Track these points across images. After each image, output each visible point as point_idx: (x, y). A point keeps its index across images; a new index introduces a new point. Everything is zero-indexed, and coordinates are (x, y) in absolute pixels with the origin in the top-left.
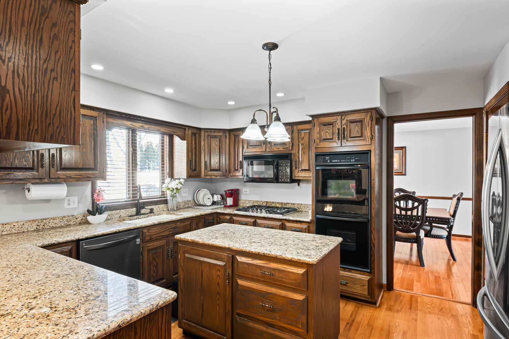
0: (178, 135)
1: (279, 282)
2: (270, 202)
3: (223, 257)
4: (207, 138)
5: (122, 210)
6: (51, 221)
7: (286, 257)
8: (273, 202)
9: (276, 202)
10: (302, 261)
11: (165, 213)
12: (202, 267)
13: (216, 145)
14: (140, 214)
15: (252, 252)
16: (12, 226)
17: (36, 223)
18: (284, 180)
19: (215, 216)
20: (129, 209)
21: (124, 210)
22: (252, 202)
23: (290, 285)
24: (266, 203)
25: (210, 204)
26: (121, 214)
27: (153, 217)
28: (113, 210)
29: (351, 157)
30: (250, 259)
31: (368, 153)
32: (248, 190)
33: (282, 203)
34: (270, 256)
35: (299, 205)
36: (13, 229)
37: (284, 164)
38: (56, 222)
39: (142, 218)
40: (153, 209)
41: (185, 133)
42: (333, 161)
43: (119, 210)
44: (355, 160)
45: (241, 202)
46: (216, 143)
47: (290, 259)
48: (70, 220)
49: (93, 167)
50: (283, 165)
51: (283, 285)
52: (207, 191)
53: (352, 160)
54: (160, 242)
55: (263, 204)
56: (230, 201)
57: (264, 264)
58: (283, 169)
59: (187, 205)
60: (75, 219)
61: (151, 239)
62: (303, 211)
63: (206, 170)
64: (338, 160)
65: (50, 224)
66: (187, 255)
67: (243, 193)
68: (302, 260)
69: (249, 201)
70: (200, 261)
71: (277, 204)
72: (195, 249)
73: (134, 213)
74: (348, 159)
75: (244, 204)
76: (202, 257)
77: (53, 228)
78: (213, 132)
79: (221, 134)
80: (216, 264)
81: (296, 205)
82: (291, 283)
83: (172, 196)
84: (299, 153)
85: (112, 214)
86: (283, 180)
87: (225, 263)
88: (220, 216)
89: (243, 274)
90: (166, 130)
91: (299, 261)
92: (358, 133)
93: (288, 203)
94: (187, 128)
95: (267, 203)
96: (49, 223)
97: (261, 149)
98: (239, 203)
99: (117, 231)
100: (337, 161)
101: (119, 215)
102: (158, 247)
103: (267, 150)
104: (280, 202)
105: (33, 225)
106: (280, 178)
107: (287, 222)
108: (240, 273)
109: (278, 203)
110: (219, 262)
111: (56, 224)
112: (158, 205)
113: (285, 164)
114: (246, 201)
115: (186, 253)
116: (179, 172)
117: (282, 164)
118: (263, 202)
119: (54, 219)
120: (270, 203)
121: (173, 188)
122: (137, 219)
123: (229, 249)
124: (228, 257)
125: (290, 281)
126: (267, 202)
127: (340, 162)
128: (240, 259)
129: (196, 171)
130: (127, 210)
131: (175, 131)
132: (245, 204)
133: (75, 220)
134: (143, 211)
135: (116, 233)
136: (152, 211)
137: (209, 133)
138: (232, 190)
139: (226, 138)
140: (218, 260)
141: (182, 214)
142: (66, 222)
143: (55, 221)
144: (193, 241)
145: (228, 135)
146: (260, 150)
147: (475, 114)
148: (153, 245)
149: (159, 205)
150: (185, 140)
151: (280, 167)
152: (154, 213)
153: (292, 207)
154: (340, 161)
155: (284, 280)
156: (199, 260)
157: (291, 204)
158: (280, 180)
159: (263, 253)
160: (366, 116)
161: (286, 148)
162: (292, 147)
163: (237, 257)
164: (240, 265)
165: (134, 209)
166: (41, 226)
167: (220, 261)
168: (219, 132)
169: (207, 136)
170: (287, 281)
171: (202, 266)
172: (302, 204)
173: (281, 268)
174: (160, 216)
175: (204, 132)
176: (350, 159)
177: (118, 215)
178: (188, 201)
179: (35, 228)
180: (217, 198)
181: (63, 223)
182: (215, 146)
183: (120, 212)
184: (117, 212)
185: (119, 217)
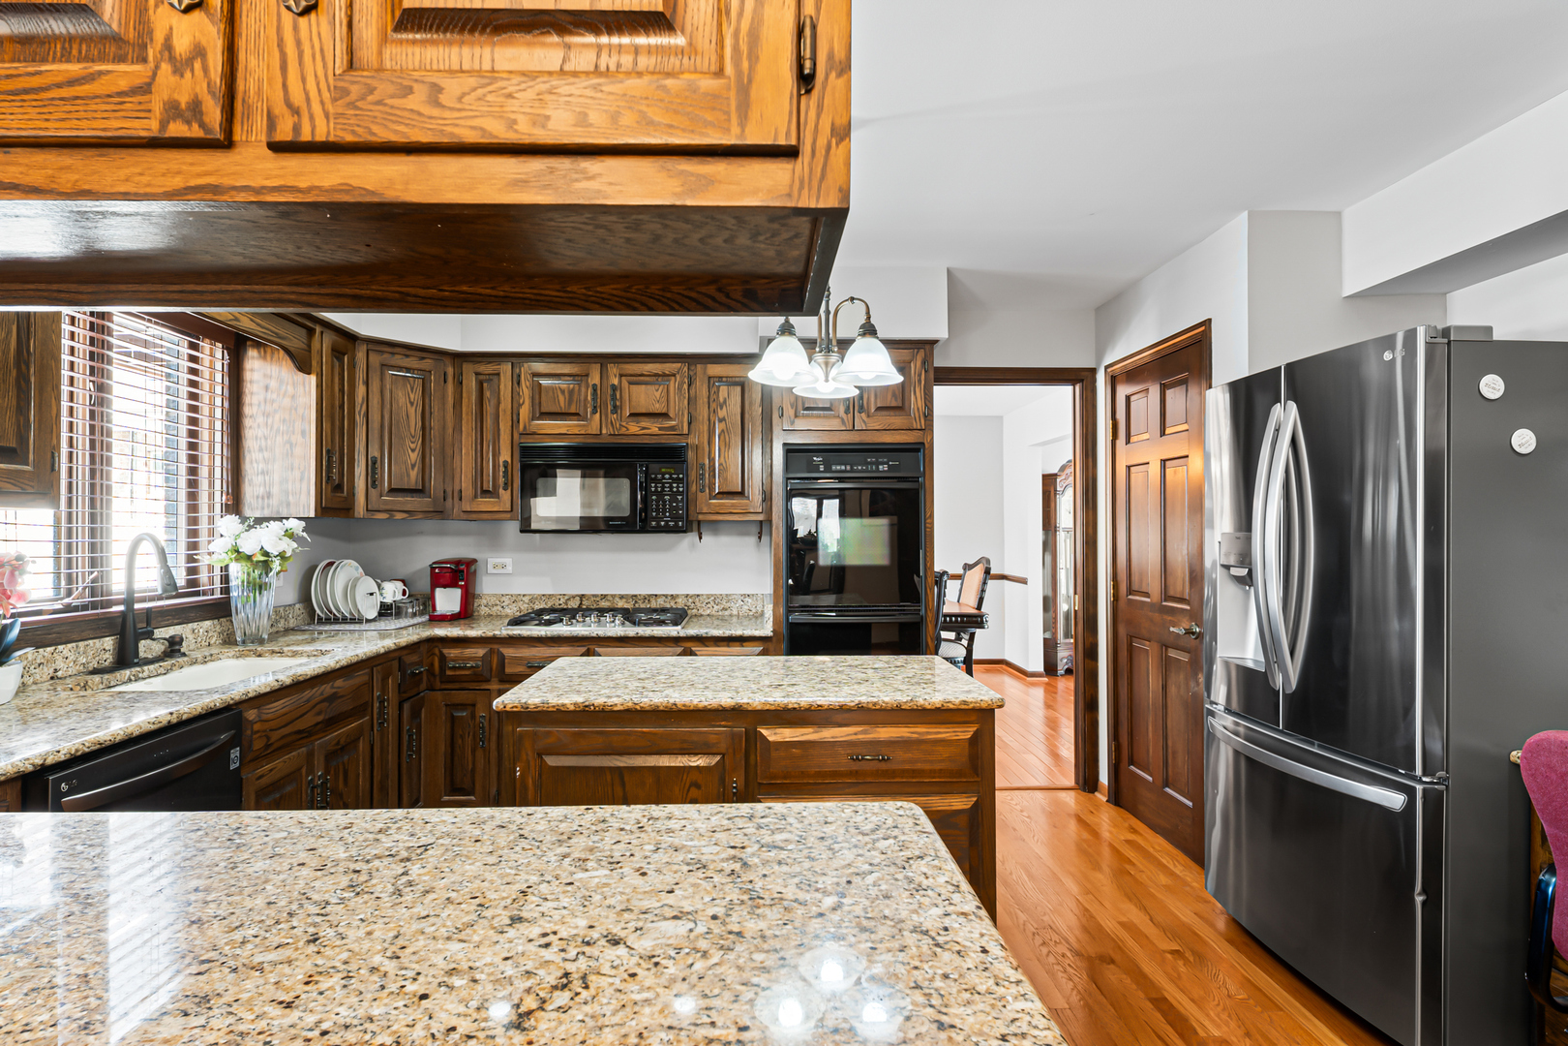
0: (292, 349)
1: (902, 777)
2: (594, 596)
3: (713, 738)
4: (379, 373)
5: (60, 647)
7: (927, 704)
8: (604, 597)
9: (613, 596)
10: (971, 706)
11: (230, 655)
12: (624, 790)
13: (412, 404)
14: (136, 661)
15: (819, 706)
18: (667, 522)
19: (424, 648)
20: (91, 642)
21: (69, 646)
22: (526, 599)
23: (934, 778)
24: (578, 598)
25: (375, 614)
26: (60, 664)
27: (188, 671)
29: (877, 460)
30: (811, 730)
31: (918, 450)
32: (508, 561)
33: (636, 596)
34: (878, 707)
35: (691, 597)
37: (667, 476)
40: (182, 640)
41: (309, 346)
42: (834, 468)
43: (50, 649)
44: (889, 466)
45: (484, 601)
46: (412, 396)
47: (939, 706)
49: (13, 444)
50: (665, 479)
51: (914, 780)
52: (357, 569)
53: (881, 467)
54: (289, 758)
55: (569, 603)
56: (448, 600)
57: (856, 734)
58: (663, 490)
59: (282, 621)
61: (267, 746)
62: (701, 615)
63: (373, 492)
64: (845, 465)
66: (552, 761)
67: (491, 570)
68: (971, 703)
69: (514, 598)
70: (619, 768)
71: (617, 599)
72: (592, 732)
73: (108, 658)
74: (871, 463)
75: (495, 608)
76: (621, 754)
78: (400, 357)
79: (427, 364)
80: (684, 767)
81: (679, 600)
82: (941, 770)
83: (255, 585)
84: (710, 442)
86: (663, 523)
87: (718, 758)
88: (445, 651)
89: (785, 778)
90: (258, 325)
91: (963, 707)
92: (896, 400)
93: (656, 595)
94: (318, 329)
95: (581, 600)
97: (584, 426)
98: (476, 605)
99: (174, 720)
100: (843, 467)
101: (51, 671)
102: (283, 778)
103: (604, 431)
104: (627, 595)
106: (654, 519)
107: (698, 644)
108: (775, 777)
109: (622, 597)
110: (696, 758)
112: (190, 625)
113: (671, 474)
114: (504, 599)
115: (548, 754)
116: (275, 490)
117: (659, 476)
118: (566, 598)
120: (592, 599)
121: (266, 554)
122: (130, 680)
123: (737, 712)
124: (733, 736)
125: (937, 766)
126: (582, 596)
127: (852, 471)
128: (772, 734)
129: (343, 492)
130: (81, 644)
131: (281, 332)
132: (499, 608)
134: (147, 648)
135: (169, 727)
136: (173, 648)
137: (386, 356)
138: (458, 562)
139: (445, 382)
140: (689, 754)
141: (324, 649)
144: (586, 706)
145: (450, 371)
146: (579, 429)
147: (1081, 381)
148: (271, 770)
149: (195, 625)
150: (309, 373)
151: (653, 485)
152: (184, 655)
153: (668, 606)
154: (852, 468)
155: (919, 766)
156: (610, 768)
157: (666, 596)
158: (654, 523)
159: (857, 702)
160: (913, 358)
161: (672, 428)
162: (690, 424)
163: (764, 732)
164: (774, 754)
165: (109, 642)
167: (696, 754)
168: (423, 358)
169: (378, 365)
170: (927, 767)
171: (623, 784)
172: (698, 596)
173: (909, 735)
174: (210, 665)
175: (368, 351)
176: (878, 464)
177: (48, 671)
178: (285, 606)
180: (392, 592)
182: (409, 405)
183: (55, 654)
184: (44, 657)
185: (49, 677)
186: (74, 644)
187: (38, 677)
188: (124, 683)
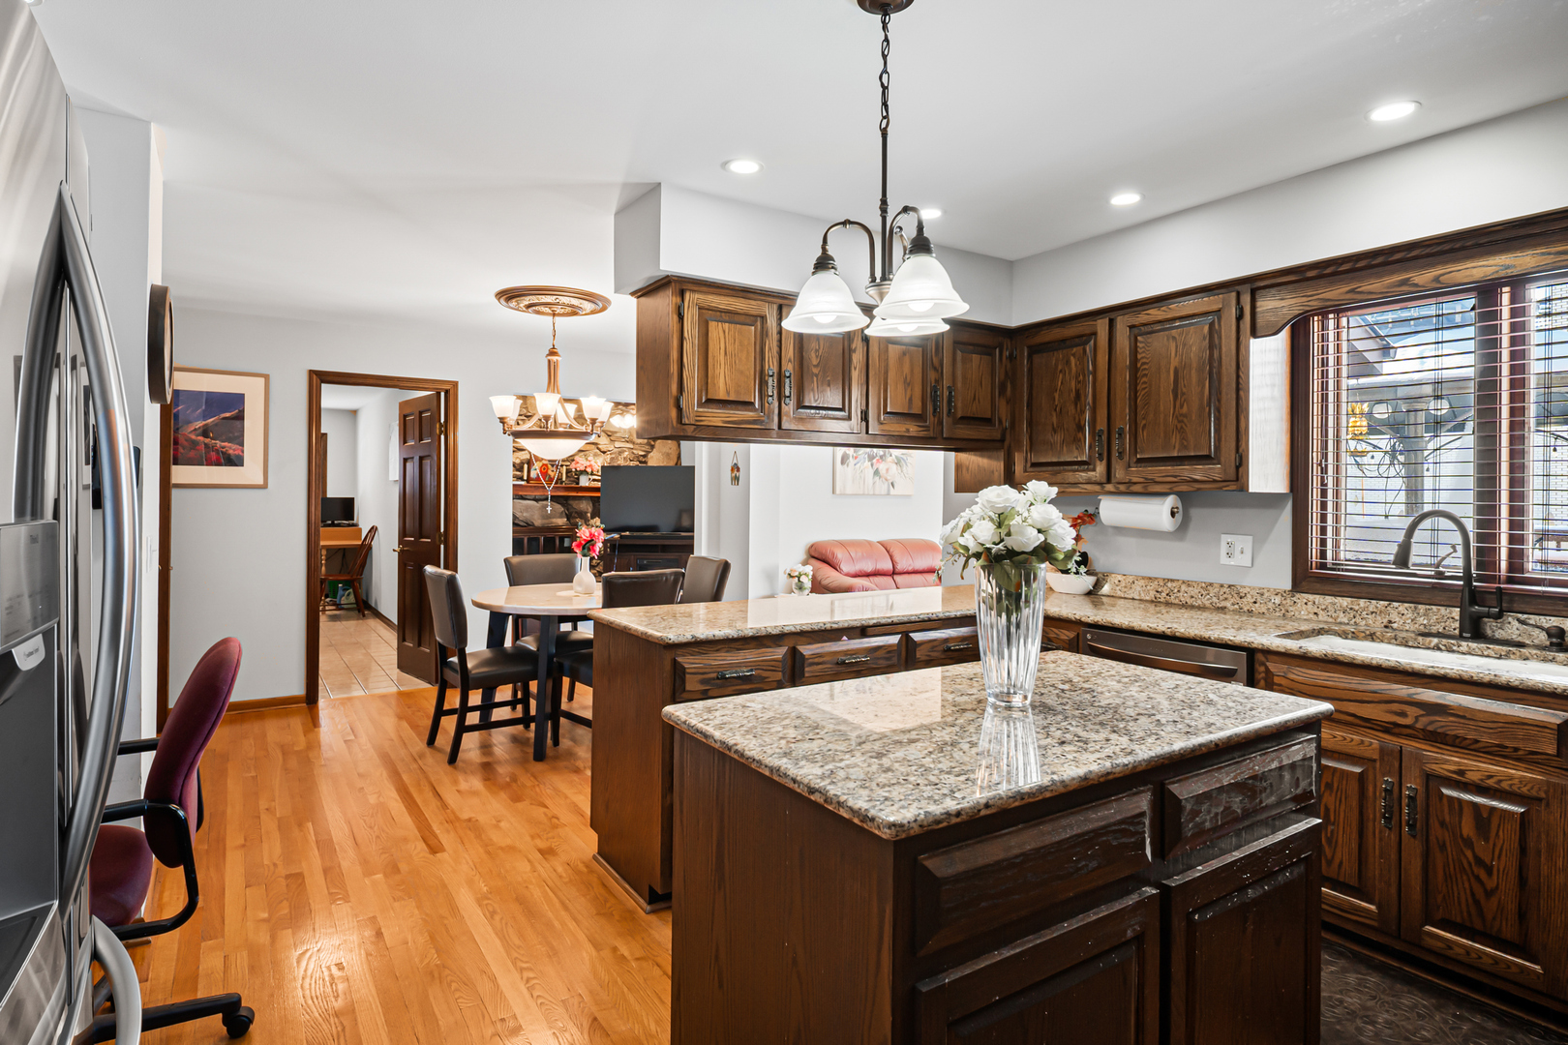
6: (1184, 588)
14: (1469, 636)
16: (1117, 582)
17: (1154, 585)
20: (1432, 607)
21: (1406, 605)
26: (1394, 617)
28: (1380, 597)
36: (1118, 588)
38: (1193, 593)
39: (1470, 654)
43: (1384, 603)
48: (1225, 596)
60: (1236, 595)
65: (1181, 594)
77: (1185, 606)
85: (1357, 608)
96: (1179, 591)
99: (1168, 632)
101: (1385, 621)
105: (1148, 587)
111: (1192, 597)
119: (1188, 583)
122: (1439, 649)
130: (1421, 607)
133: (1238, 599)
135: (1163, 636)
136: (1554, 641)
142: (1215, 600)
143: (1194, 591)
166: (1164, 594)
179: (1152, 594)
181: (1208, 599)
183: (1389, 608)
184: (1377, 607)
185: (1383, 625)
186: (1412, 605)
187: (1371, 622)
188: (1429, 648)
